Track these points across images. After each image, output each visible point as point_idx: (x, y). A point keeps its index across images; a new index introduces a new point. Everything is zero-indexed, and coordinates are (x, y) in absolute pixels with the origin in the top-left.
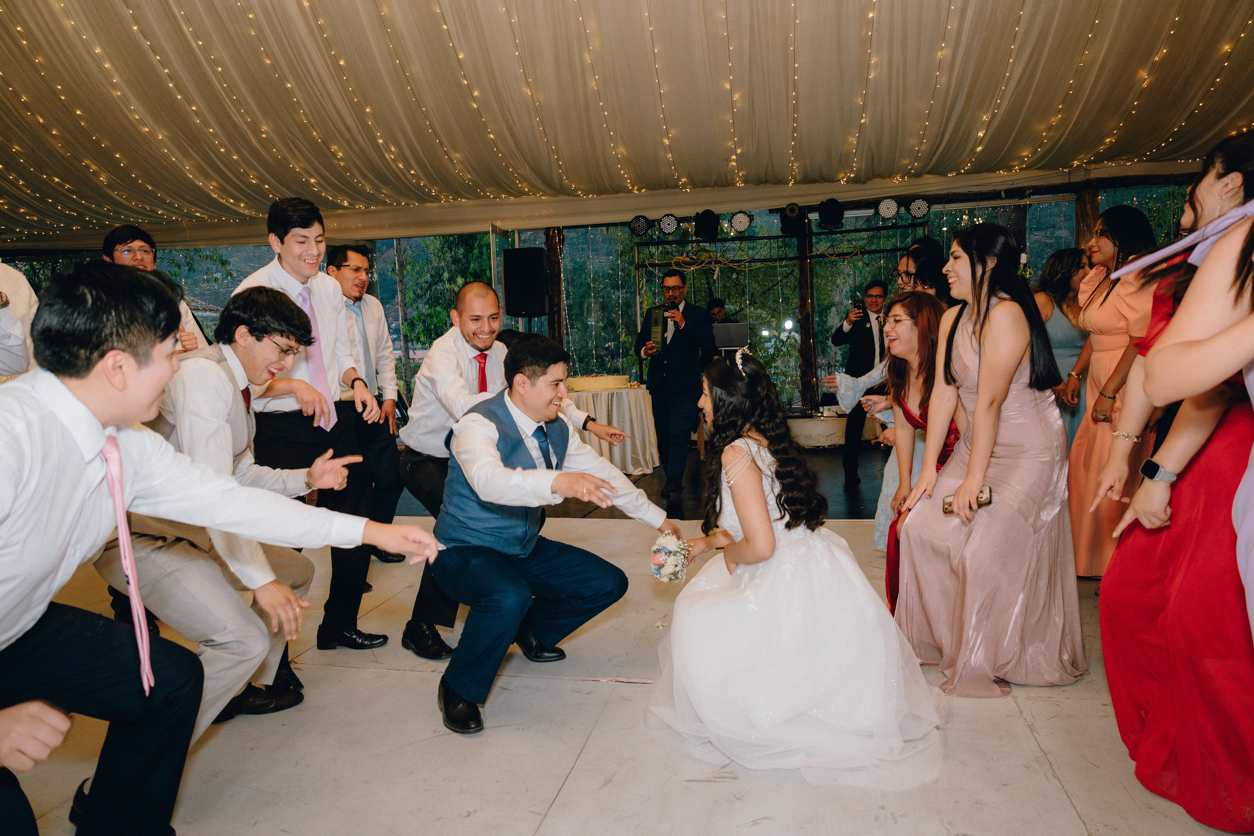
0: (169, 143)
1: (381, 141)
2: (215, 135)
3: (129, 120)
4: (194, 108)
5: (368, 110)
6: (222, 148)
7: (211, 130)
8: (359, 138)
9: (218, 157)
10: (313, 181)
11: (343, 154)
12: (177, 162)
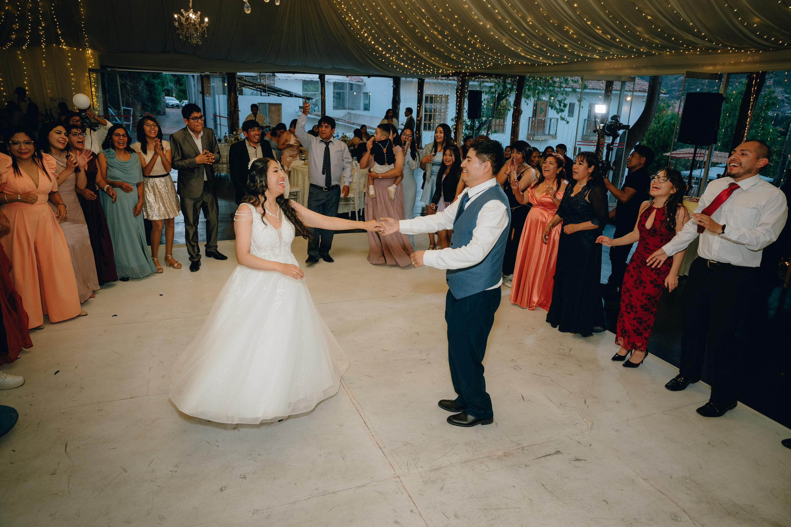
0: (494, 29)
1: (589, 23)
2: (509, 24)
3: (473, 18)
4: (496, 11)
5: (575, 5)
6: (515, 30)
7: (507, 22)
8: (577, 21)
9: (514, 35)
10: (566, 46)
11: (573, 31)
12: (499, 39)
